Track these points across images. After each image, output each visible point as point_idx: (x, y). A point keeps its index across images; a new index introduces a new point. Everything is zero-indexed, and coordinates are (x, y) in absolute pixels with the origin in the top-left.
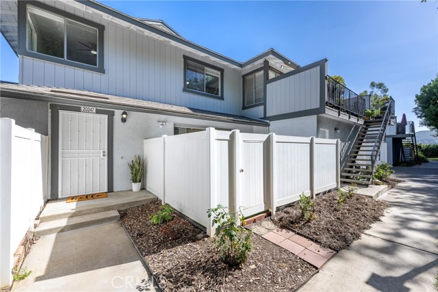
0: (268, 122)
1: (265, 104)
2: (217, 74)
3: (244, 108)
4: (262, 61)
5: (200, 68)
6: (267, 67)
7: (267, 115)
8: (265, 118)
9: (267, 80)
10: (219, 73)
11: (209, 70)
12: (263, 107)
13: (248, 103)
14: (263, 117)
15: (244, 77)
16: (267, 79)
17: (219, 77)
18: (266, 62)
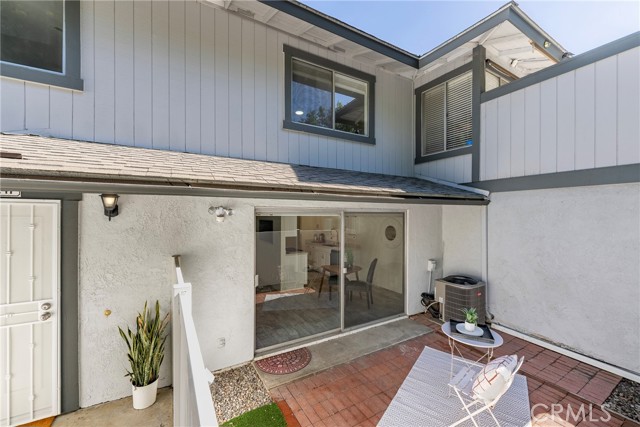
0: (486, 193)
1: (475, 151)
2: (360, 87)
3: (419, 160)
4: (467, 49)
5: (322, 75)
6: (480, 62)
7: (482, 179)
8: (475, 182)
9: (481, 95)
10: (365, 85)
11: (343, 80)
12: (469, 158)
13: (428, 150)
14: (470, 180)
15: (419, 92)
16: (483, 90)
17: (365, 93)
18: (479, 50)
